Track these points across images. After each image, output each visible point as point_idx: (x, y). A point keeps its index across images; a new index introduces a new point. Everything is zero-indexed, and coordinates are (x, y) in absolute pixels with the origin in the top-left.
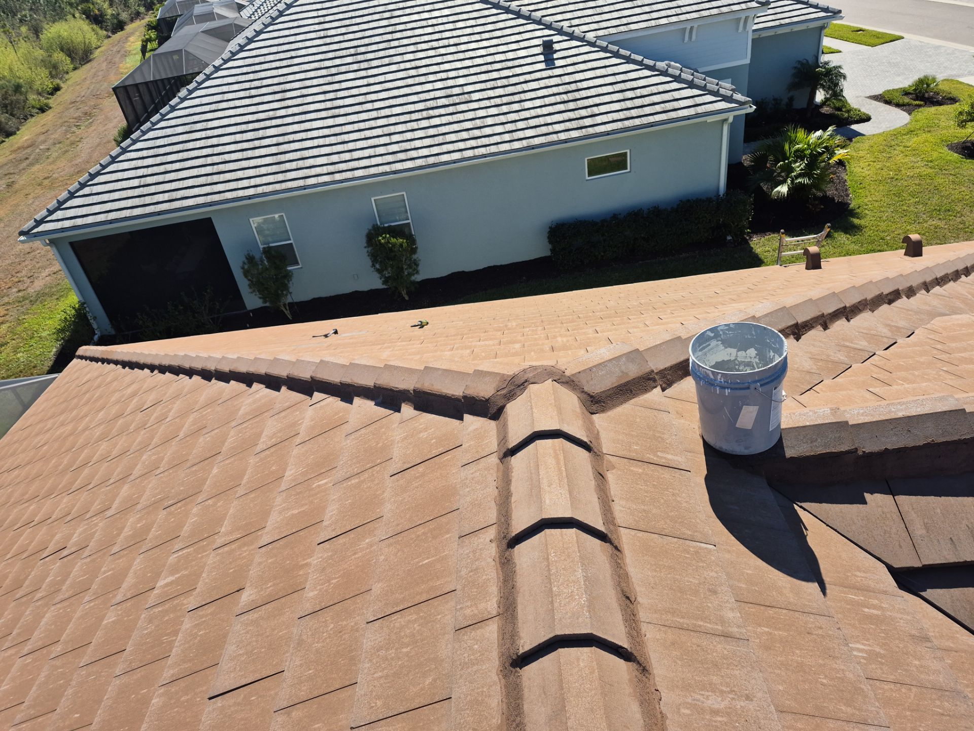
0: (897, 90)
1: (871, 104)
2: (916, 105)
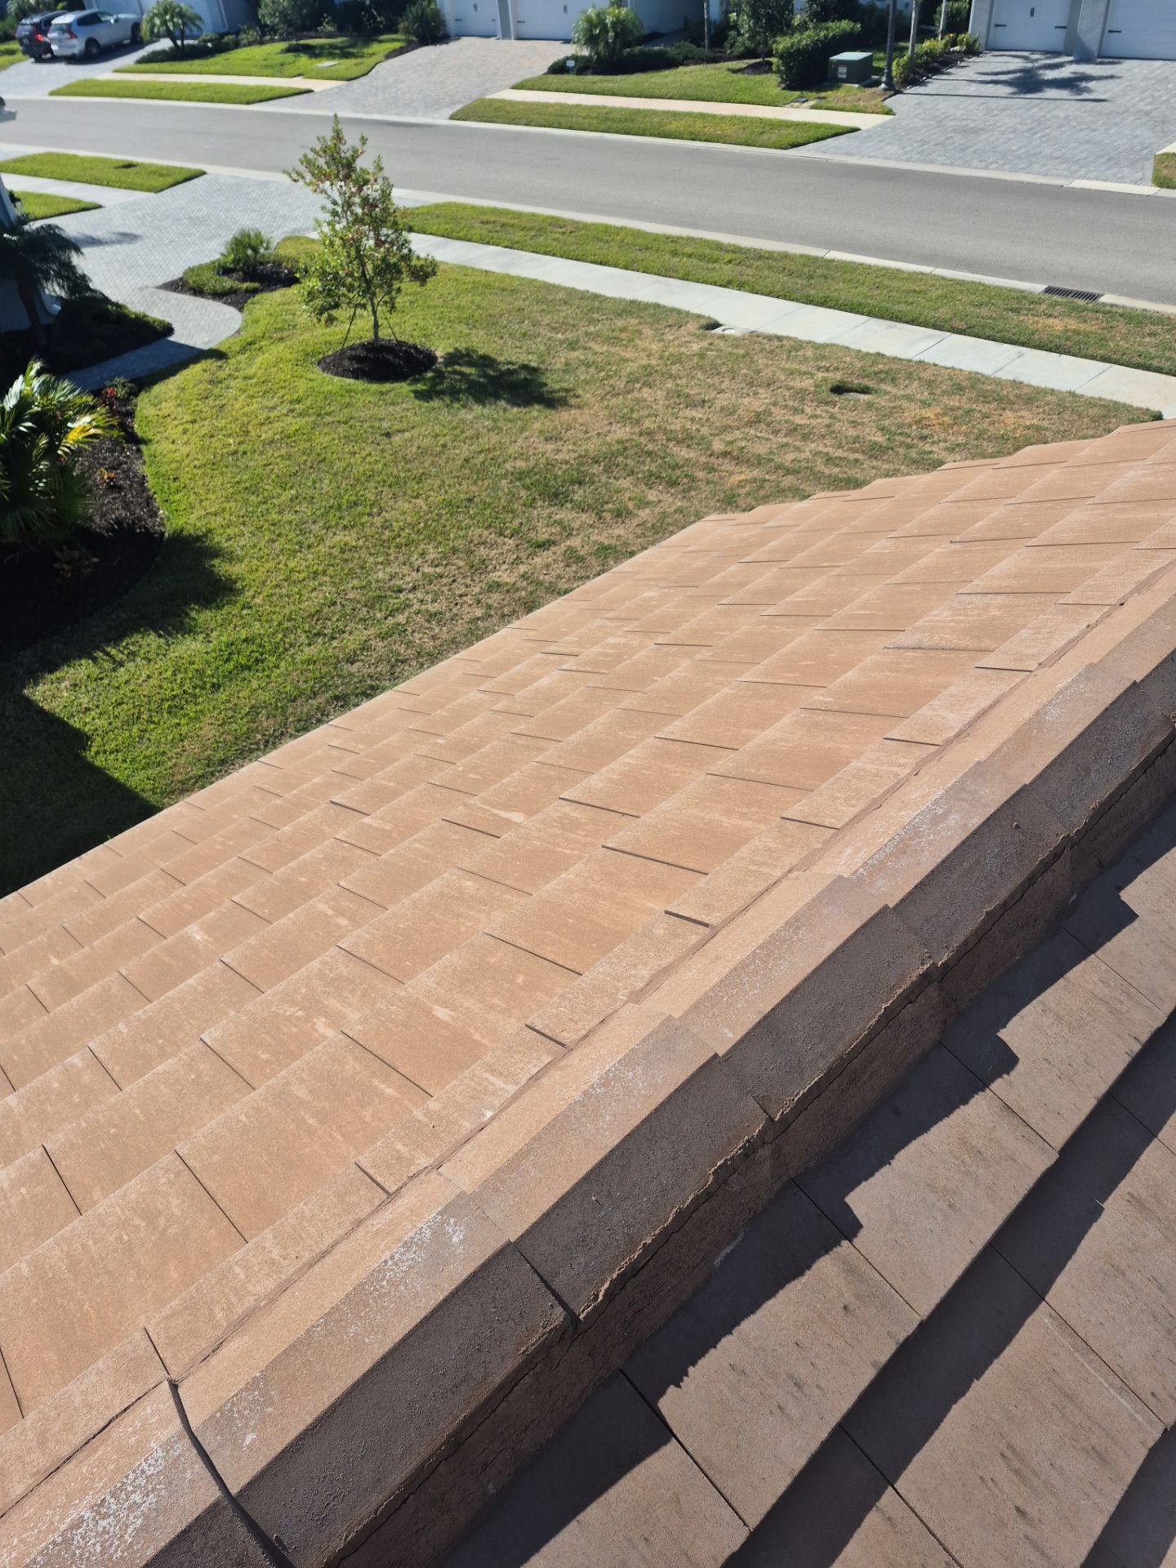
0: (206, 266)
1: (168, 301)
2: (247, 291)
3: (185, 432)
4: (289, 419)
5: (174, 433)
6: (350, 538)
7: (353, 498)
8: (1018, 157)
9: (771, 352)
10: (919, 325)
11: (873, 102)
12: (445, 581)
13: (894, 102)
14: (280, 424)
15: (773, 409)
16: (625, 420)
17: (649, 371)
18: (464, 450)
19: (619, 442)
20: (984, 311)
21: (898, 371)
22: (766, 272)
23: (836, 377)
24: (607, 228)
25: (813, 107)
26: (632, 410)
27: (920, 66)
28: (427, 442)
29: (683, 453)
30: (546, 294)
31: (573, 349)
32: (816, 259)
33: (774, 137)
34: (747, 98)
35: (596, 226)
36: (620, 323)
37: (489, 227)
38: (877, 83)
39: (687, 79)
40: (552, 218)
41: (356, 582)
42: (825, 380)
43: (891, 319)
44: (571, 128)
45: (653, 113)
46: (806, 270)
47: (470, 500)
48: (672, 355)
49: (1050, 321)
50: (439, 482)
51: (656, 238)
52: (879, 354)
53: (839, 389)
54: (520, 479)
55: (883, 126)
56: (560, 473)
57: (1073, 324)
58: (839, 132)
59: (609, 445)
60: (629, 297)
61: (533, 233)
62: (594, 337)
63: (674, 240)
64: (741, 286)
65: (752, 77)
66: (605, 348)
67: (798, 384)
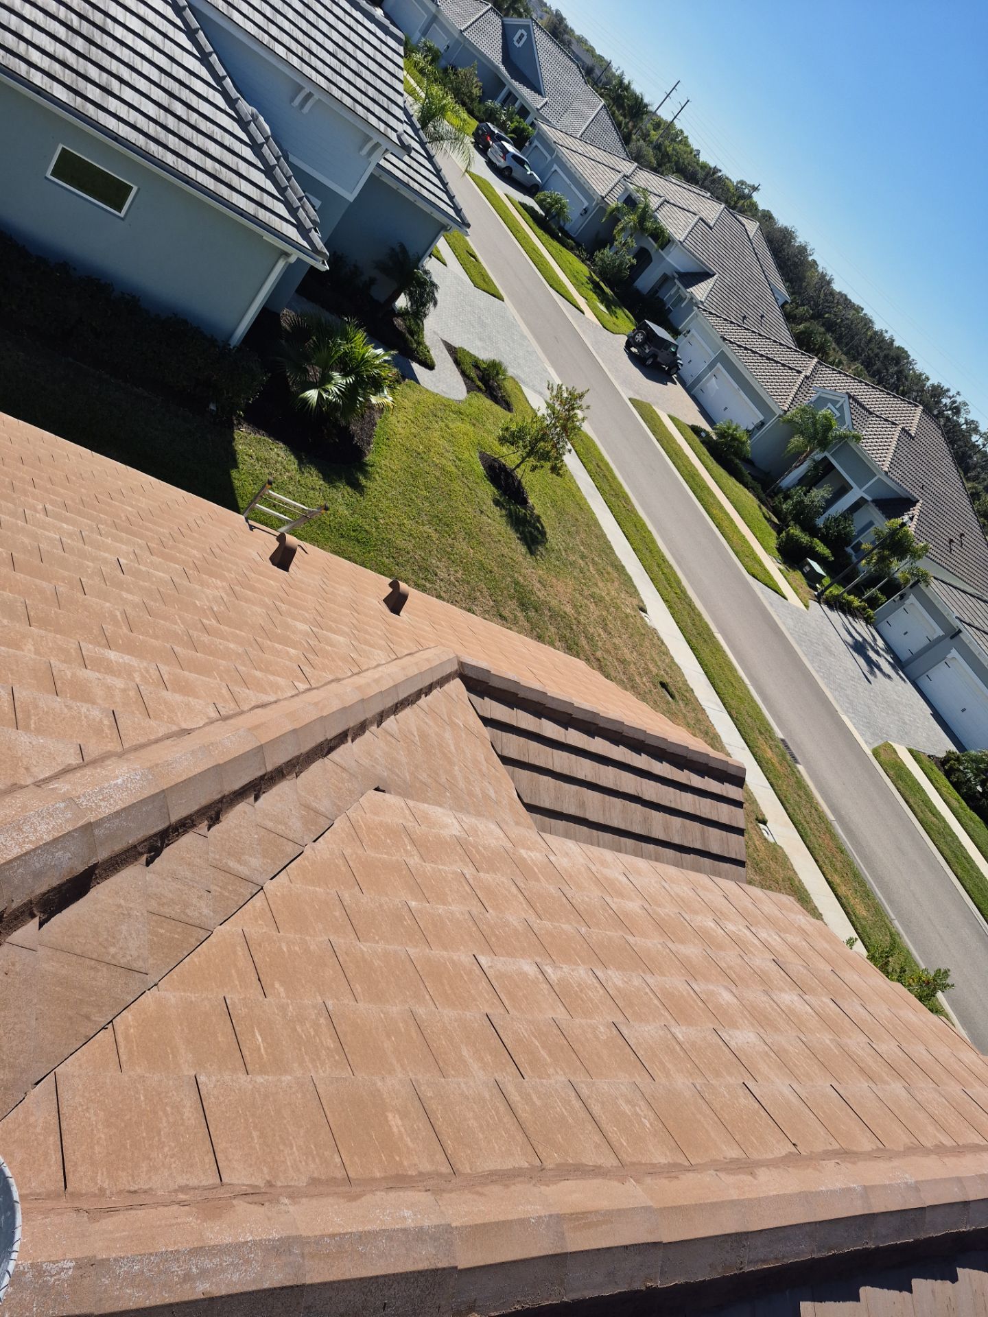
0: (471, 355)
1: (442, 352)
2: (478, 386)
3: (406, 422)
4: (450, 464)
5: (401, 418)
6: (435, 536)
7: (448, 522)
8: (834, 682)
9: (654, 644)
10: (719, 697)
11: (805, 595)
12: (455, 589)
13: (814, 605)
14: (445, 461)
15: (632, 665)
16: (574, 606)
17: (601, 599)
18: (506, 551)
19: (565, 613)
20: (749, 720)
21: (692, 704)
22: (685, 613)
23: (667, 680)
24: (644, 524)
25: (779, 569)
26: (581, 607)
27: (840, 602)
28: (494, 532)
29: (583, 642)
30: (593, 524)
31: (582, 558)
32: (709, 629)
33: (750, 563)
34: (758, 534)
35: (640, 519)
36: (609, 569)
37: (598, 470)
38: (815, 589)
39: (743, 498)
40: (627, 495)
41: (423, 554)
42: (662, 676)
43: (712, 684)
44: (674, 463)
45: (714, 496)
46: (701, 629)
47: (491, 572)
48: (616, 603)
49: (769, 750)
50: (485, 552)
51: (659, 551)
52: (692, 690)
53: (663, 685)
54: (516, 584)
55: (798, 609)
56: (532, 599)
57: (775, 760)
58: (777, 591)
59: (561, 609)
60: (624, 563)
61: (612, 493)
62: (595, 563)
63: (664, 560)
64: (670, 607)
65: (770, 528)
66: (594, 572)
67: (651, 666)
